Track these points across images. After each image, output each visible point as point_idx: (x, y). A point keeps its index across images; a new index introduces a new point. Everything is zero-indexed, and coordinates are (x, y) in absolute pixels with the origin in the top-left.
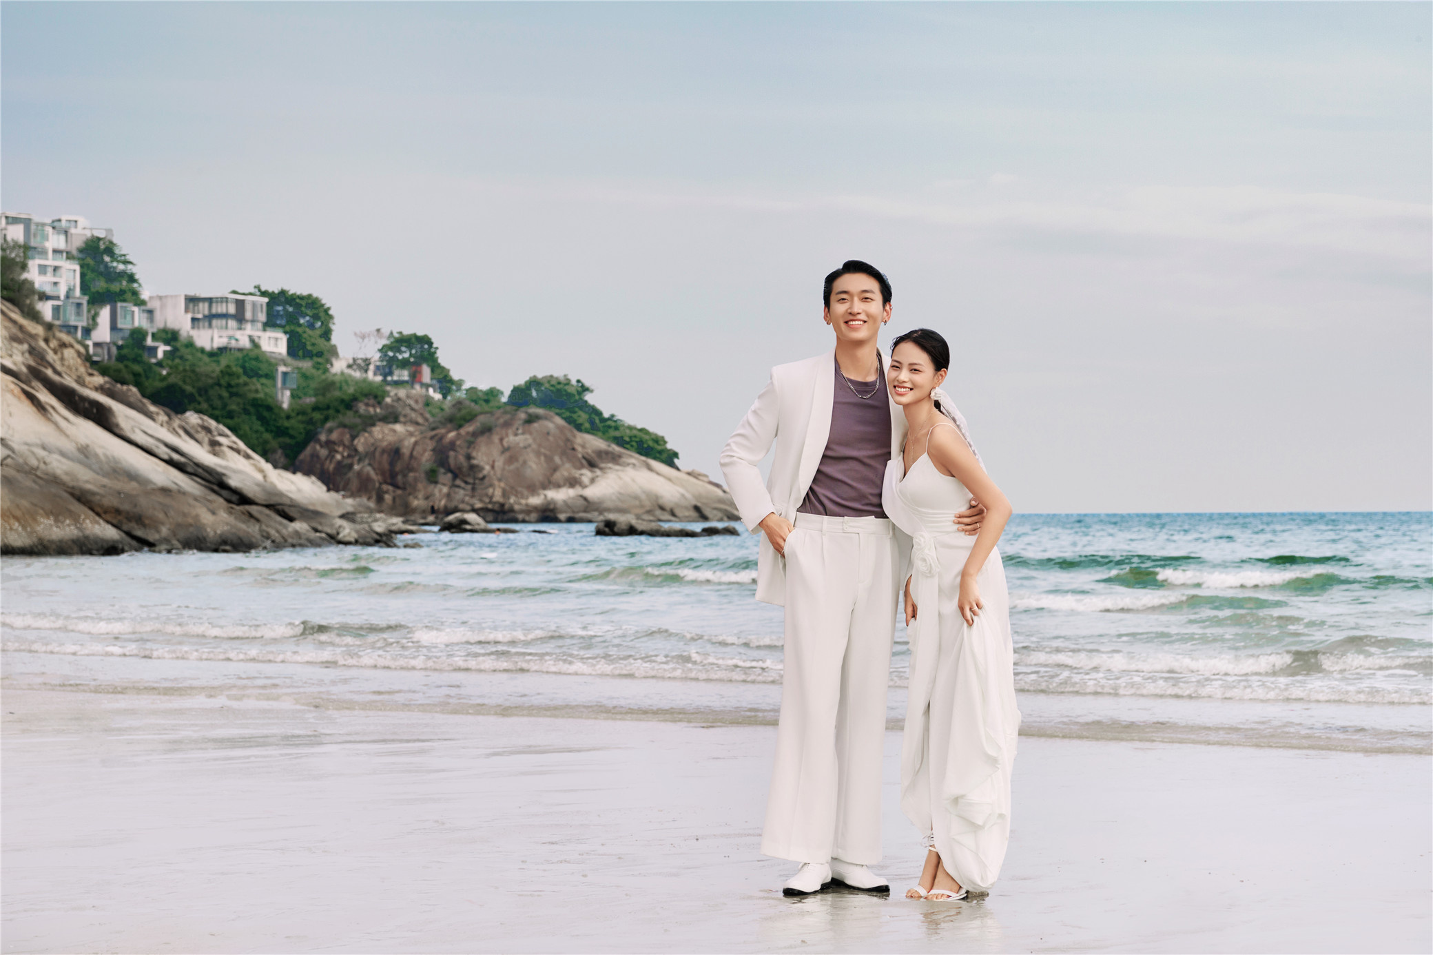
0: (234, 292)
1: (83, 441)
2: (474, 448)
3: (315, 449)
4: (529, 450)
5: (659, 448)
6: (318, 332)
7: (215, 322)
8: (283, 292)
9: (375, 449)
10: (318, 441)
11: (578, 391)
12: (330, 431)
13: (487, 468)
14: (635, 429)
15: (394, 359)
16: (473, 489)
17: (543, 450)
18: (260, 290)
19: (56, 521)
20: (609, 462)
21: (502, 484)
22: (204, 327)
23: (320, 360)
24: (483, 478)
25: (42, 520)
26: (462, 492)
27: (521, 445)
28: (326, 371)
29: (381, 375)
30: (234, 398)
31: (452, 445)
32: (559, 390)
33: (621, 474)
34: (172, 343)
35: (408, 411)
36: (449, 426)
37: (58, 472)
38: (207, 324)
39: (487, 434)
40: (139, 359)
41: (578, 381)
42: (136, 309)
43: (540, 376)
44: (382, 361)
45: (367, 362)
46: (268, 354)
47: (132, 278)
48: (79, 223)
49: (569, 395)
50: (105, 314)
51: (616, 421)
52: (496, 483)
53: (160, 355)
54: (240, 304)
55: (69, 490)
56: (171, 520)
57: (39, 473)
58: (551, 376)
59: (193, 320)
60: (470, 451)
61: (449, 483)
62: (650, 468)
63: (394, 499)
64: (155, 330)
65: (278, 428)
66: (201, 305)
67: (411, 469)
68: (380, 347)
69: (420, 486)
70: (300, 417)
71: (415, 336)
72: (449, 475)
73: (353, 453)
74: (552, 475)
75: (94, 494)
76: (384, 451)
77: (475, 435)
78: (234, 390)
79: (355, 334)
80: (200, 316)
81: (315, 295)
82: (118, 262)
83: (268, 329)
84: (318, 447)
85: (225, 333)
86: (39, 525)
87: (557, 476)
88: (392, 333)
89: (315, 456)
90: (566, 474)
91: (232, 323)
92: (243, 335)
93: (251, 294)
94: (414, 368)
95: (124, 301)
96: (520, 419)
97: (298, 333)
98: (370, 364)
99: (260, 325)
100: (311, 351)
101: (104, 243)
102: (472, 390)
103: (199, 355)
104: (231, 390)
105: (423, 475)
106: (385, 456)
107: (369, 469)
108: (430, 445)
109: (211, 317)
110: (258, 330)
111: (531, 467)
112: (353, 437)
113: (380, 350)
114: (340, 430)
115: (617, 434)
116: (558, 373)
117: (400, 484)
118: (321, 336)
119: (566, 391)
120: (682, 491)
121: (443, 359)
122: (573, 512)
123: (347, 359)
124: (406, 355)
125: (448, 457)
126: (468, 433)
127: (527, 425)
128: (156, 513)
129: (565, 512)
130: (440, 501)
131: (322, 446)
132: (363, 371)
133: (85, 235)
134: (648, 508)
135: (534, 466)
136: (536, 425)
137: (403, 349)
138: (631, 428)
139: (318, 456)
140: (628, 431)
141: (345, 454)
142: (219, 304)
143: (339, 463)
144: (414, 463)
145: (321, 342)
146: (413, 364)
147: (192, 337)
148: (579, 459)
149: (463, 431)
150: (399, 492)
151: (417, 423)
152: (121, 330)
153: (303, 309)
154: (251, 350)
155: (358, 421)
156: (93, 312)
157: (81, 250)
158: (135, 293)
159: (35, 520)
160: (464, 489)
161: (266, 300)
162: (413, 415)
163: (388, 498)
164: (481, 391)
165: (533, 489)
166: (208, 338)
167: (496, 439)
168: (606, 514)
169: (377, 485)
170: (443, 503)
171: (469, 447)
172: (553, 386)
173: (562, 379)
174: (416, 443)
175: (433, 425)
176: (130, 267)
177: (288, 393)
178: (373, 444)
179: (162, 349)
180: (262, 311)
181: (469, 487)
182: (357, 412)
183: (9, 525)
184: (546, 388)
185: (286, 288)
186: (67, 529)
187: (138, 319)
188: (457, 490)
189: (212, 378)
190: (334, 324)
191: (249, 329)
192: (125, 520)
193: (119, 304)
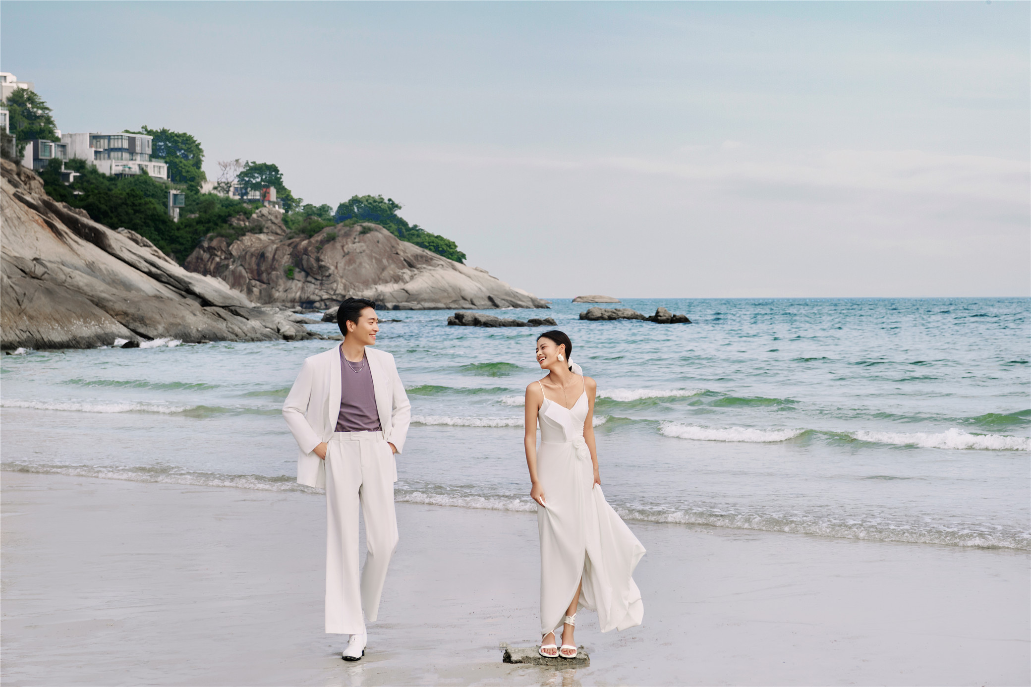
0: (127, 131)
1: (90, 259)
2: (322, 253)
3: (199, 253)
4: (363, 254)
5: (451, 251)
6: (191, 162)
7: (112, 154)
8: (164, 132)
9: (246, 253)
10: (202, 247)
11: (389, 208)
12: (211, 239)
13: (332, 268)
14: (433, 236)
15: (247, 183)
16: (321, 284)
17: (374, 254)
18: (146, 130)
19: (85, 322)
20: (424, 264)
21: (344, 281)
22: (104, 159)
23: (193, 183)
24: (330, 275)
25: (75, 322)
26: (313, 286)
27: (358, 251)
28: (197, 192)
29: (239, 195)
30: (137, 214)
31: (306, 251)
32: (375, 207)
33: (432, 272)
34: (81, 171)
35: (269, 224)
36: (302, 235)
37: (81, 284)
38: (106, 156)
39: (332, 242)
40: (56, 182)
41: (390, 200)
42: (53, 144)
43: (360, 196)
44: (240, 184)
45: (229, 185)
46: (154, 179)
47: (49, 121)
48: (7, 78)
49: (383, 210)
50: (29, 148)
51: (417, 230)
52: (339, 279)
53: (71, 179)
54: (132, 141)
55: (90, 298)
56: (165, 320)
57: (66, 285)
58: (369, 196)
59: (96, 152)
60: (319, 255)
61: (303, 280)
62: (454, 269)
63: (260, 292)
64: (67, 161)
65: (170, 237)
66: (102, 141)
67: (274, 269)
68: (238, 173)
69: (281, 282)
70: (187, 229)
71: (265, 164)
72: (303, 273)
73: (229, 257)
74: (381, 273)
75: (108, 301)
76: (252, 255)
77: (323, 242)
78: (138, 208)
79: (219, 164)
80: (101, 150)
81: (188, 134)
82: (38, 108)
83: (153, 160)
84: (202, 252)
85: (121, 163)
86: (73, 325)
87: (385, 274)
88: (247, 163)
89: (199, 258)
90: (392, 272)
91: (126, 155)
92: (134, 164)
93: (139, 133)
94: (264, 190)
95: (43, 138)
96: (356, 231)
97: (176, 162)
98: (230, 186)
99: (147, 157)
100: (186, 177)
101: (27, 94)
102: (308, 207)
103: (102, 180)
104: (135, 208)
105: (282, 273)
106: (254, 259)
107: (241, 268)
108: (289, 250)
109: (110, 150)
110: (146, 161)
111: (365, 267)
112: (229, 245)
113: (238, 176)
114: (219, 239)
115: (419, 240)
116: (375, 194)
117: (265, 280)
118: (193, 165)
119: (380, 207)
120: (479, 285)
121: (286, 183)
122: (398, 302)
123: (213, 183)
124: (259, 180)
125: (301, 260)
126: (317, 241)
127: (362, 235)
128: (154, 315)
129: (392, 302)
130: (296, 293)
131: (204, 251)
132: (225, 192)
133: (13, 87)
134: (454, 299)
135: (368, 267)
136: (368, 235)
137: (256, 175)
138: (429, 235)
139: (202, 259)
140: (427, 238)
141: (223, 257)
142: (116, 141)
143: (218, 263)
144: (276, 264)
145: (193, 169)
146: (264, 186)
147: (95, 166)
148: (401, 260)
149: (313, 240)
150: (264, 286)
151: (277, 234)
152: (41, 160)
153: (180, 144)
154: (140, 176)
155: (232, 231)
156: (20, 147)
157: (9, 100)
158: (51, 132)
159: (70, 322)
160: (314, 283)
161: (152, 137)
162: (274, 227)
163: (256, 291)
164: (315, 207)
165: (367, 284)
166: (107, 167)
167: (338, 245)
168: (423, 303)
169: (248, 280)
170: (298, 294)
171: (318, 252)
172: (370, 203)
173: (377, 198)
174: (277, 249)
175: (290, 235)
176: (47, 112)
177: (178, 210)
178: (243, 250)
179: (73, 175)
180: (148, 147)
181: (318, 282)
182: (231, 225)
183: (51, 325)
184: (365, 205)
185: (166, 128)
186: (93, 328)
187: (55, 152)
188: (309, 284)
189: (121, 199)
190: (203, 156)
191: (139, 160)
192: (131, 321)
193: (40, 141)
